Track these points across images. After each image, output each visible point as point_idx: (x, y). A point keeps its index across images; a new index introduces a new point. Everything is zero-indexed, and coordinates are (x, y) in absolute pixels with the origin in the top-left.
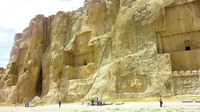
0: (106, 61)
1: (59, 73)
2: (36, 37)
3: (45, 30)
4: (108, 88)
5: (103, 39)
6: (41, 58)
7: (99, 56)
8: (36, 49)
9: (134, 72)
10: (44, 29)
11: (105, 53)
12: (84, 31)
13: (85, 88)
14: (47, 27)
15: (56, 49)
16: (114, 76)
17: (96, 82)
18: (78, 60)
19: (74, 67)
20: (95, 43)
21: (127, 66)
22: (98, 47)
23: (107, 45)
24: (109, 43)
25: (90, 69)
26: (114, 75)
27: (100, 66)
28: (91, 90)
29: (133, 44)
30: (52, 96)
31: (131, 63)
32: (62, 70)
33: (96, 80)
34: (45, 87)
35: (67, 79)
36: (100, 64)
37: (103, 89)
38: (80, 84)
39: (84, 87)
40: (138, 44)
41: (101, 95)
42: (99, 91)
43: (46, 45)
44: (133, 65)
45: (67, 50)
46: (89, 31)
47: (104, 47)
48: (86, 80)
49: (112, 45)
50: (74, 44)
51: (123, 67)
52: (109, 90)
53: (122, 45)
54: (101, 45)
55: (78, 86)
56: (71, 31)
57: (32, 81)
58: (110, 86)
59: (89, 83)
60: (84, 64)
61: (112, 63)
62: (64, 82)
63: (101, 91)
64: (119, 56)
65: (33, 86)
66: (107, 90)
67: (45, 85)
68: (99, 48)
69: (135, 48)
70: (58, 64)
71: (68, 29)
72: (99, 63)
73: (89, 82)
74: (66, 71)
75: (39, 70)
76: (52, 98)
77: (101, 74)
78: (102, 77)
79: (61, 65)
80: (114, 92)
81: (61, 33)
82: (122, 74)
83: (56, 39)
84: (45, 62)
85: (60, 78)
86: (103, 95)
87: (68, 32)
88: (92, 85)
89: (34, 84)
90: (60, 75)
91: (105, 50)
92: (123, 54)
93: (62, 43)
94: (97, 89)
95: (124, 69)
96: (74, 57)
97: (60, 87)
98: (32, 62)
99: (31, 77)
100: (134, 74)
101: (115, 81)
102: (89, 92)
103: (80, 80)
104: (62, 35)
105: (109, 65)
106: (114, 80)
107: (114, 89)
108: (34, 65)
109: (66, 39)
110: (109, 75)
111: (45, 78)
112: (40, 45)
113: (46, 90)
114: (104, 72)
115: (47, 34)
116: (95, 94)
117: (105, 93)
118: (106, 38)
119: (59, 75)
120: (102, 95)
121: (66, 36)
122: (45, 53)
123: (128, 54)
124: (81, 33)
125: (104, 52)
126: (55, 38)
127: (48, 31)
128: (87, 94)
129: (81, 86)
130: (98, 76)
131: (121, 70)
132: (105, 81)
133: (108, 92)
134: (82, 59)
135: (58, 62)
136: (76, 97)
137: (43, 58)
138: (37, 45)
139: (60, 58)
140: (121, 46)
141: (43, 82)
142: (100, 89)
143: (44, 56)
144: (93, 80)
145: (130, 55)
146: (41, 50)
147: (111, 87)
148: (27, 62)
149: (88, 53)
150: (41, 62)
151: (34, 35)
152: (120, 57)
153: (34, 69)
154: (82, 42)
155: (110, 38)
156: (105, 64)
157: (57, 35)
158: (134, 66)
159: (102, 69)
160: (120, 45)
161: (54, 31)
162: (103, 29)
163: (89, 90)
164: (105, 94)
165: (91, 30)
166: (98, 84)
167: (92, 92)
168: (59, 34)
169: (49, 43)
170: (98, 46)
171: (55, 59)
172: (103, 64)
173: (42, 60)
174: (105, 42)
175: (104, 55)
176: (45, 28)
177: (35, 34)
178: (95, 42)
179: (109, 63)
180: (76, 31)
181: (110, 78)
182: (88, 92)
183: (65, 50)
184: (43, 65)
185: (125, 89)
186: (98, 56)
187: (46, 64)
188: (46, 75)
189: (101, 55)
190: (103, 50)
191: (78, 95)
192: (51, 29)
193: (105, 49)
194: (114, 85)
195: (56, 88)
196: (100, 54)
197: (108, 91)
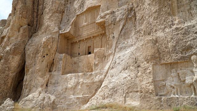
0: (126, 43)
1: (49, 65)
2: (21, 15)
3: (36, 11)
4: (136, 85)
5: (121, 11)
6: (25, 43)
7: (114, 37)
8: (19, 31)
9: (192, 55)
10: (34, 9)
11: (123, 31)
12: (89, 6)
13: (89, 86)
14: (38, 7)
15: (47, 32)
16: (148, 63)
17: (110, 78)
18: (79, 48)
19: (72, 58)
20: (107, 18)
21: (174, 45)
22: (111, 24)
23: (127, 19)
24: (130, 16)
25: (98, 58)
26: (148, 61)
27: (115, 51)
28: (100, 90)
29: (182, 9)
30: (35, 99)
31: (183, 39)
32: (54, 59)
33: (109, 74)
34: (27, 85)
35: (61, 73)
36: (115, 49)
37: (125, 88)
38: (81, 80)
39: (87, 86)
40: (193, 6)
41: (121, 99)
42: (116, 92)
43: (36, 30)
44: (186, 42)
45: (63, 32)
46: (97, 5)
47: (122, 23)
48: (91, 74)
49: (136, 19)
50: (73, 25)
51: (166, 48)
52: (139, 89)
53: (159, 11)
54: (118, 19)
55: (78, 83)
56: (71, 10)
57: (8, 76)
58: (141, 81)
59: (97, 79)
60: (87, 53)
61: (139, 44)
62: (56, 78)
63: (120, 91)
64: (154, 30)
65: (8, 82)
66: (135, 90)
67: (27, 83)
68: (113, 25)
69: (186, 13)
70: (49, 50)
71: (66, 8)
72: (114, 47)
73: (97, 77)
74: (61, 62)
75: (20, 60)
76: (34, 102)
77: (119, 63)
78: (120, 68)
79: (52, 51)
80: (151, 93)
81: (56, 12)
82: (164, 60)
83: (49, 19)
84: (31, 50)
85: (50, 71)
86: (127, 99)
87: (65, 12)
88: (101, 82)
89: (10, 81)
90: (51, 67)
91: (123, 28)
92: (163, 27)
93: (57, 25)
94: (113, 88)
95: (167, 50)
96: (73, 44)
97: (48, 85)
98: (11, 48)
99: (7, 69)
100: (192, 58)
101: (150, 73)
102: (97, 93)
103: (81, 74)
104: (57, 14)
105: (132, 49)
106: (148, 71)
107: (151, 87)
108: (14, 52)
109: (63, 20)
110: (136, 62)
111: (28, 71)
112: (26, 26)
113: (27, 90)
114: (124, 59)
115: (37, 15)
116: (108, 97)
117: (131, 94)
118: (125, 10)
119: (49, 67)
120: (125, 100)
121: (63, 16)
122: (32, 38)
123: (173, 25)
124: (85, 10)
125: (121, 31)
126: (48, 17)
127: (40, 12)
128: (93, 98)
129: (83, 83)
130: (113, 68)
131: (161, 51)
132: (128, 74)
133: (139, 93)
134: (85, 47)
135: (49, 47)
136: (73, 101)
137: (28, 44)
138: (21, 26)
139: (53, 42)
140: (157, 13)
141: (25, 77)
142: (119, 87)
143: (30, 42)
144: (104, 75)
145: (178, 26)
146: (27, 34)
147: (144, 83)
148: (5, 48)
149: (93, 37)
150: (25, 49)
151: (18, 12)
152: (156, 31)
153: (13, 58)
154: (85, 22)
155: (131, 9)
156: (125, 48)
157: (51, 14)
158: (189, 43)
159: (118, 56)
160: (155, 12)
161: (47, 10)
162: (117, 3)
163: (96, 90)
164: (132, 98)
165: (100, 4)
166: (113, 80)
167: (102, 94)
168: (54, 13)
169: (39, 27)
170: (112, 22)
171: (44, 42)
172: (121, 48)
173: (27, 46)
174: (123, 15)
175: (122, 33)
176: (36, 8)
177: (20, 11)
178: (107, 16)
179: (132, 45)
180: (77, 9)
181: (139, 69)
182: (95, 93)
183: (60, 32)
184: (28, 53)
185: (174, 88)
186: (111, 37)
187: (32, 53)
188: (30, 68)
189: (116, 34)
190: (121, 27)
191: (78, 98)
192: (44, 8)
193: (124, 26)
194: (150, 80)
195: (42, 86)
196: (114, 34)
197: (137, 92)
